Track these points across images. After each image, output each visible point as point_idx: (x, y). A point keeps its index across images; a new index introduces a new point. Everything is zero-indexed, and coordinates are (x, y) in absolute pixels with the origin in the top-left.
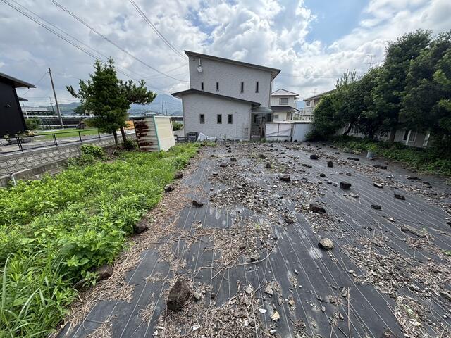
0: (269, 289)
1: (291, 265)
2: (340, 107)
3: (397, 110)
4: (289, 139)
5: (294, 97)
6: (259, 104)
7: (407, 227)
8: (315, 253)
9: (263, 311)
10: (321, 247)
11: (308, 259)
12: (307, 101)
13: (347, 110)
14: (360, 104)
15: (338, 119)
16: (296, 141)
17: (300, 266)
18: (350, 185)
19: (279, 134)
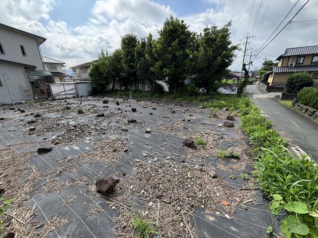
0: (145, 154)
1: (143, 144)
2: (106, 71)
3: (135, 73)
4: (76, 95)
5: (62, 65)
6: (35, 67)
7: (164, 116)
8: (147, 135)
9: (150, 161)
10: (147, 132)
11: (147, 139)
12: (74, 69)
13: (111, 73)
14: (117, 70)
15: (106, 78)
16: (82, 96)
17: (147, 142)
18: (136, 109)
19: (67, 93)
